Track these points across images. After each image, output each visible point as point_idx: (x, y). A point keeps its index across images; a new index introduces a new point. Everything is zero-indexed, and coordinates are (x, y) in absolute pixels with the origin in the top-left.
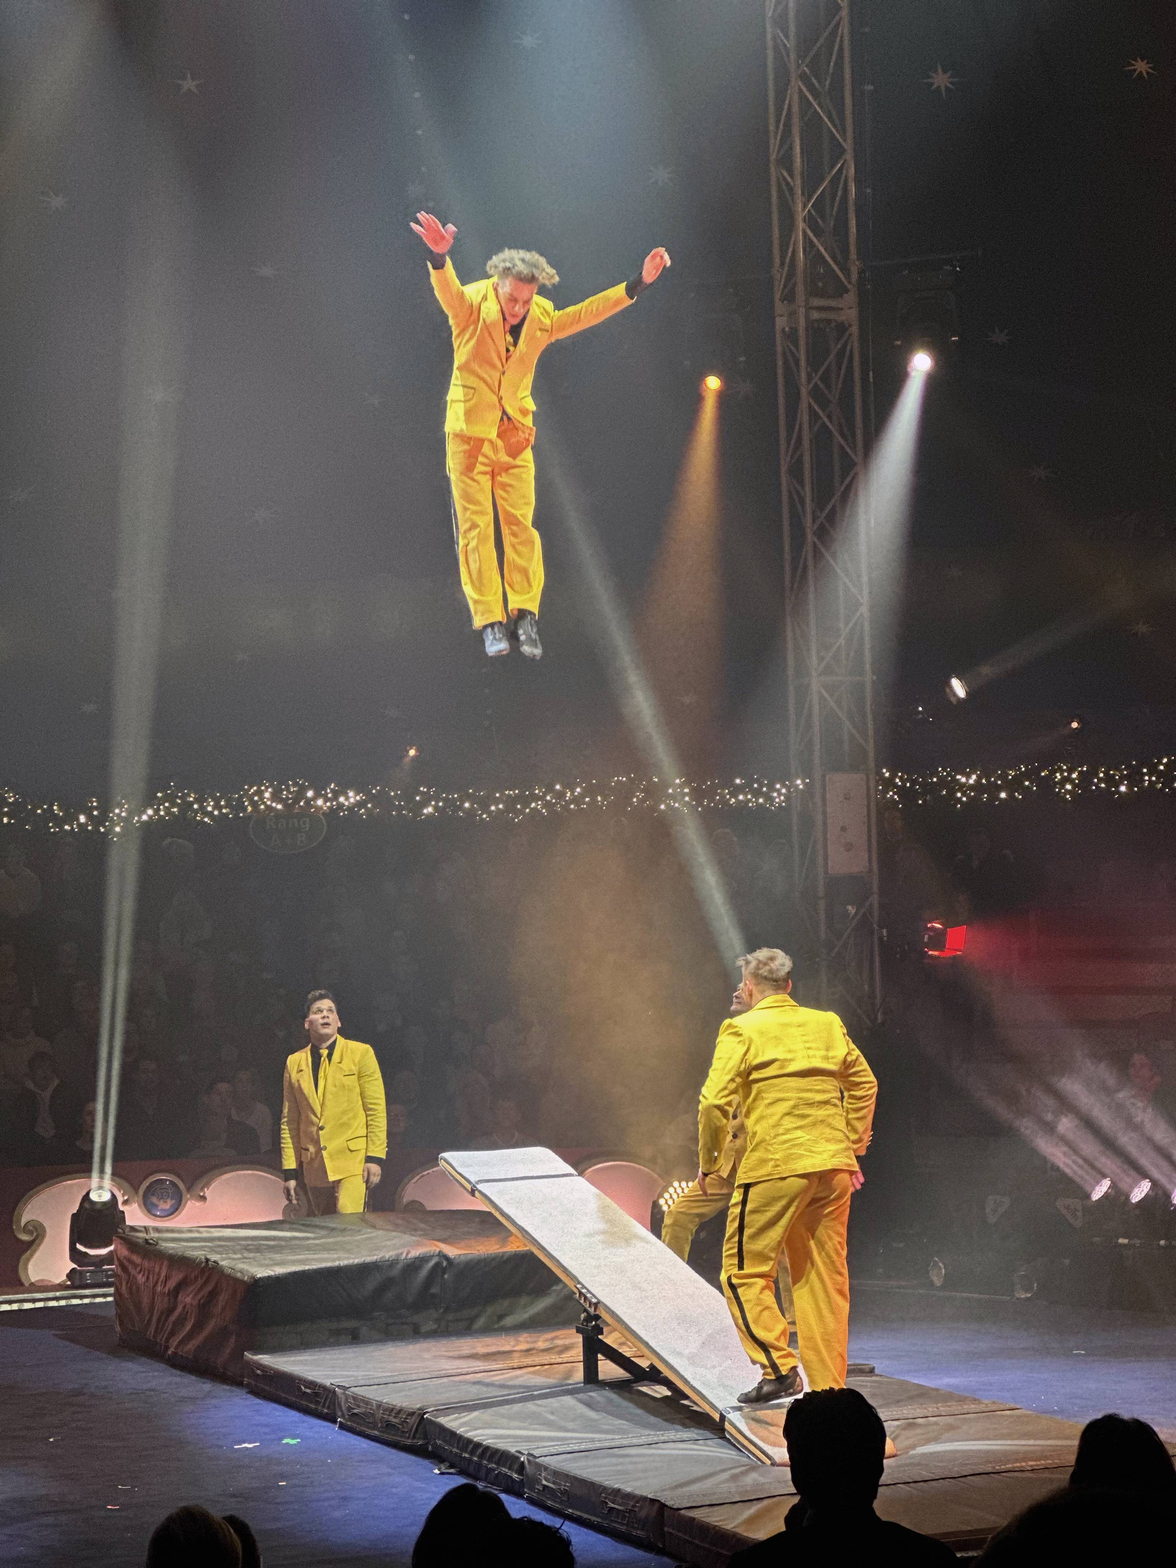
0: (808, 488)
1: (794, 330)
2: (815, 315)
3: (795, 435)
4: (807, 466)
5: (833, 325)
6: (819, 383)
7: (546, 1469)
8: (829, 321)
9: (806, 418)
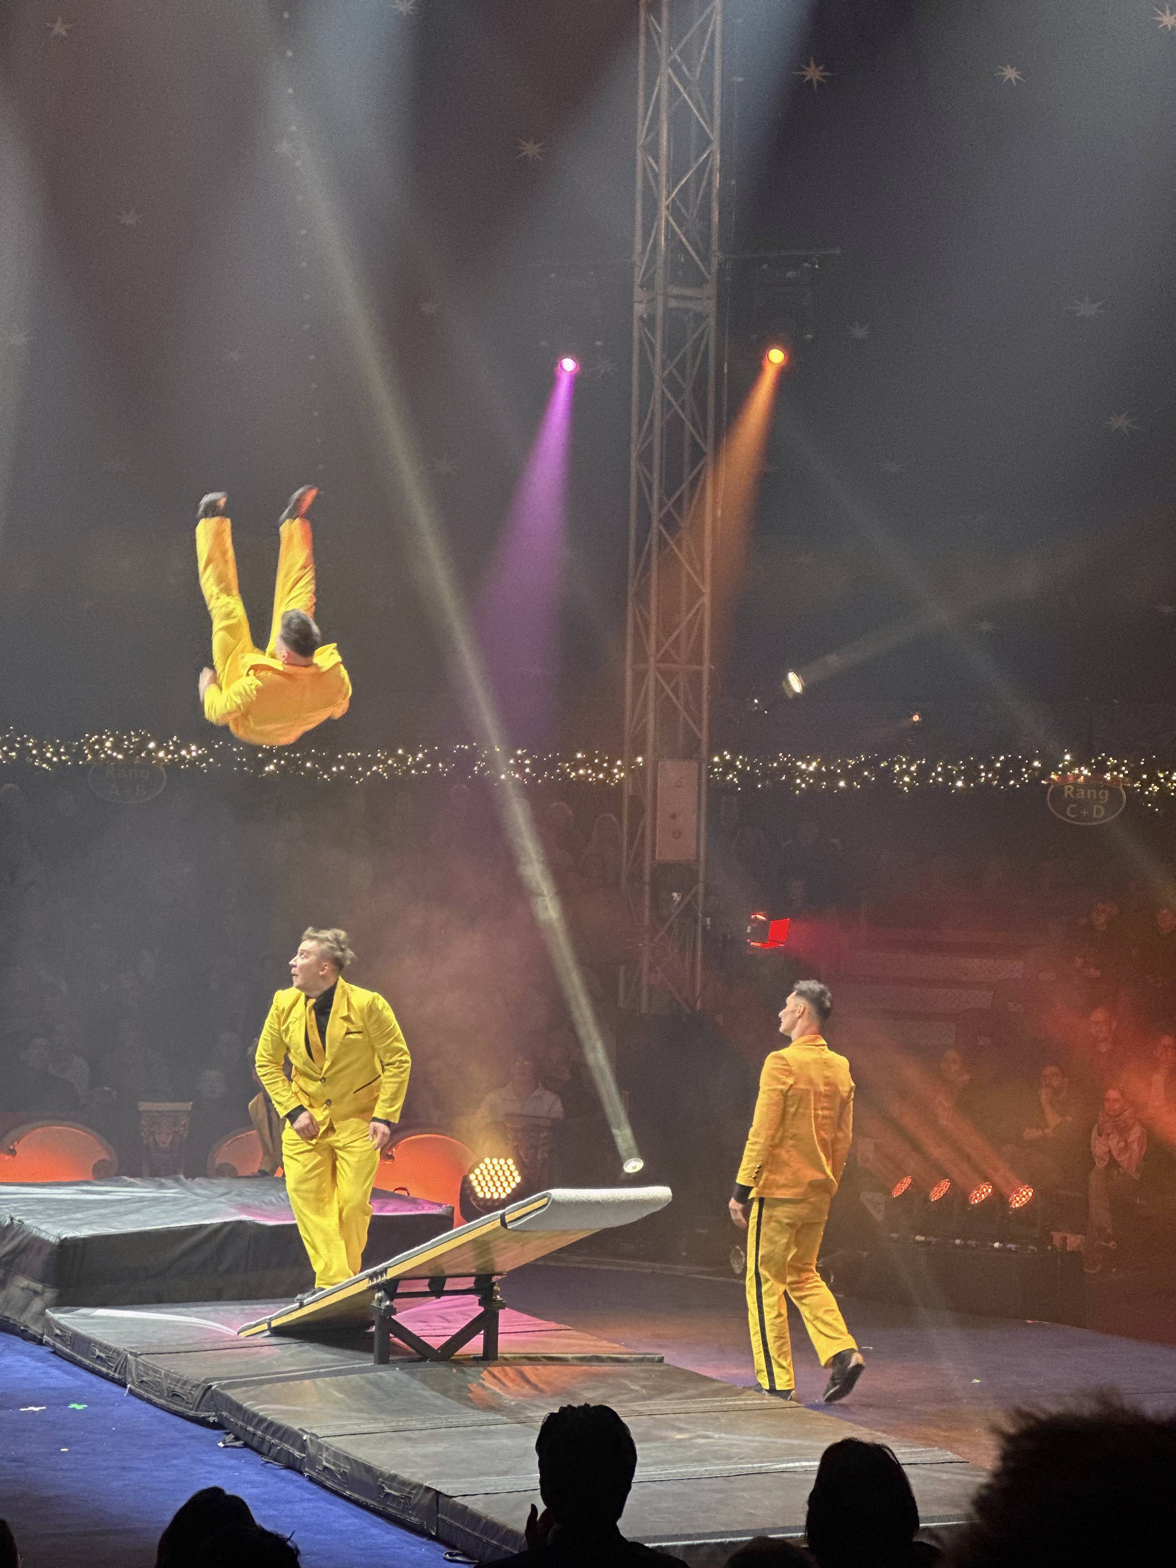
0: (656, 475)
1: (652, 317)
2: (673, 303)
3: (646, 424)
4: (657, 455)
5: (691, 314)
6: (674, 371)
7: (327, 1449)
8: (686, 311)
9: (658, 406)
